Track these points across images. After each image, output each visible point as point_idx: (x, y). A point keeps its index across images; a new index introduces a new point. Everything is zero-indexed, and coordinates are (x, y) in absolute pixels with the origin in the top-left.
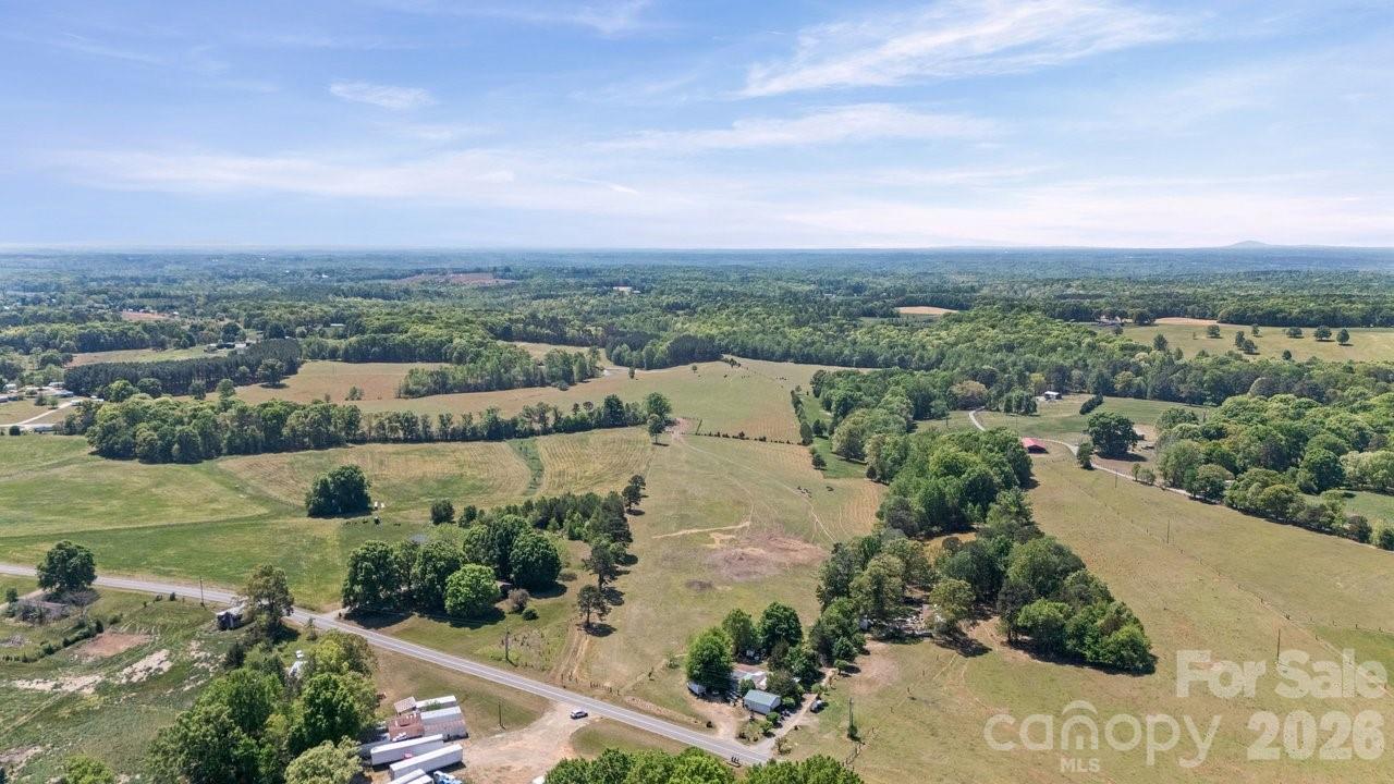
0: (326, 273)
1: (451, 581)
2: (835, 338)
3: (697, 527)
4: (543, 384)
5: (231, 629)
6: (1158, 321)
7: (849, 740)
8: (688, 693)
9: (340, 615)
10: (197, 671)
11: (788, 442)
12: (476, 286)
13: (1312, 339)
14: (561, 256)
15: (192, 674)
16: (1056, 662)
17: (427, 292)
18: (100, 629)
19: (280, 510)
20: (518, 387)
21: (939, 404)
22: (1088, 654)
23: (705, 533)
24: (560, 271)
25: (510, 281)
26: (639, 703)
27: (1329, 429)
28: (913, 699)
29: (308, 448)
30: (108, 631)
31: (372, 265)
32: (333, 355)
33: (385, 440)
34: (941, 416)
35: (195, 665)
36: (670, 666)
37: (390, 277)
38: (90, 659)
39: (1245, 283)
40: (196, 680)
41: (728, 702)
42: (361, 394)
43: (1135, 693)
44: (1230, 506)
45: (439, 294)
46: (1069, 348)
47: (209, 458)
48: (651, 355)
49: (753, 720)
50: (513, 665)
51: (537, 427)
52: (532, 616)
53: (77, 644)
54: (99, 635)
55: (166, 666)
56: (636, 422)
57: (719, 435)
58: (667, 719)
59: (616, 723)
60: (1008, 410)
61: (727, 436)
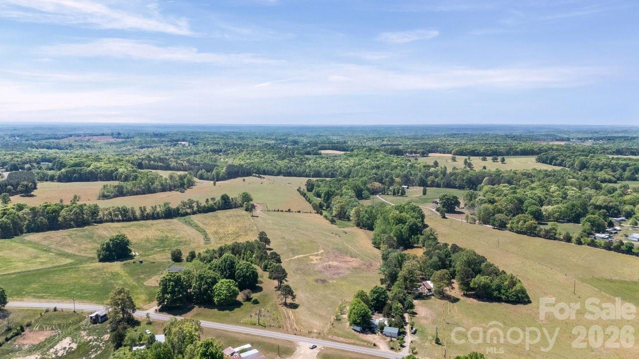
0: (18, 136)
1: (216, 288)
2: (301, 165)
3: (302, 254)
4: (170, 190)
5: (100, 323)
6: (430, 154)
7: (436, 345)
8: (353, 331)
9: (156, 310)
10: (93, 347)
11: (310, 213)
12: (106, 142)
13: (491, 161)
14: (141, 127)
15: (92, 348)
16: (489, 302)
17: (81, 145)
18: (22, 330)
19: (82, 261)
20: (158, 192)
21: (365, 193)
22: (503, 297)
23: (306, 257)
24: (147, 134)
25: (124, 140)
26: (336, 338)
27: (530, 197)
28: (448, 324)
29: (73, 227)
30: (27, 330)
31: (40, 132)
32: (52, 179)
33: (112, 221)
34: (367, 198)
35: (91, 343)
36: (337, 320)
37: (55, 138)
38: (26, 347)
39: (449, 139)
40: (96, 351)
41: (375, 333)
42: (79, 198)
43: (529, 312)
44: (510, 230)
45: (88, 147)
46: (403, 167)
47: (17, 235)
48: (218, 174)
49: (391, 340)
50: (264, 326)
51: (189, 211)
52: (256, 302)
53: (13, 339)
54: (23, 333)
55: (74, 346)
56: (236, 206)
57: (278, 211)
58: (353, 344)
59: (332, 349)
60: (394, 194)
61: (283, 211)
